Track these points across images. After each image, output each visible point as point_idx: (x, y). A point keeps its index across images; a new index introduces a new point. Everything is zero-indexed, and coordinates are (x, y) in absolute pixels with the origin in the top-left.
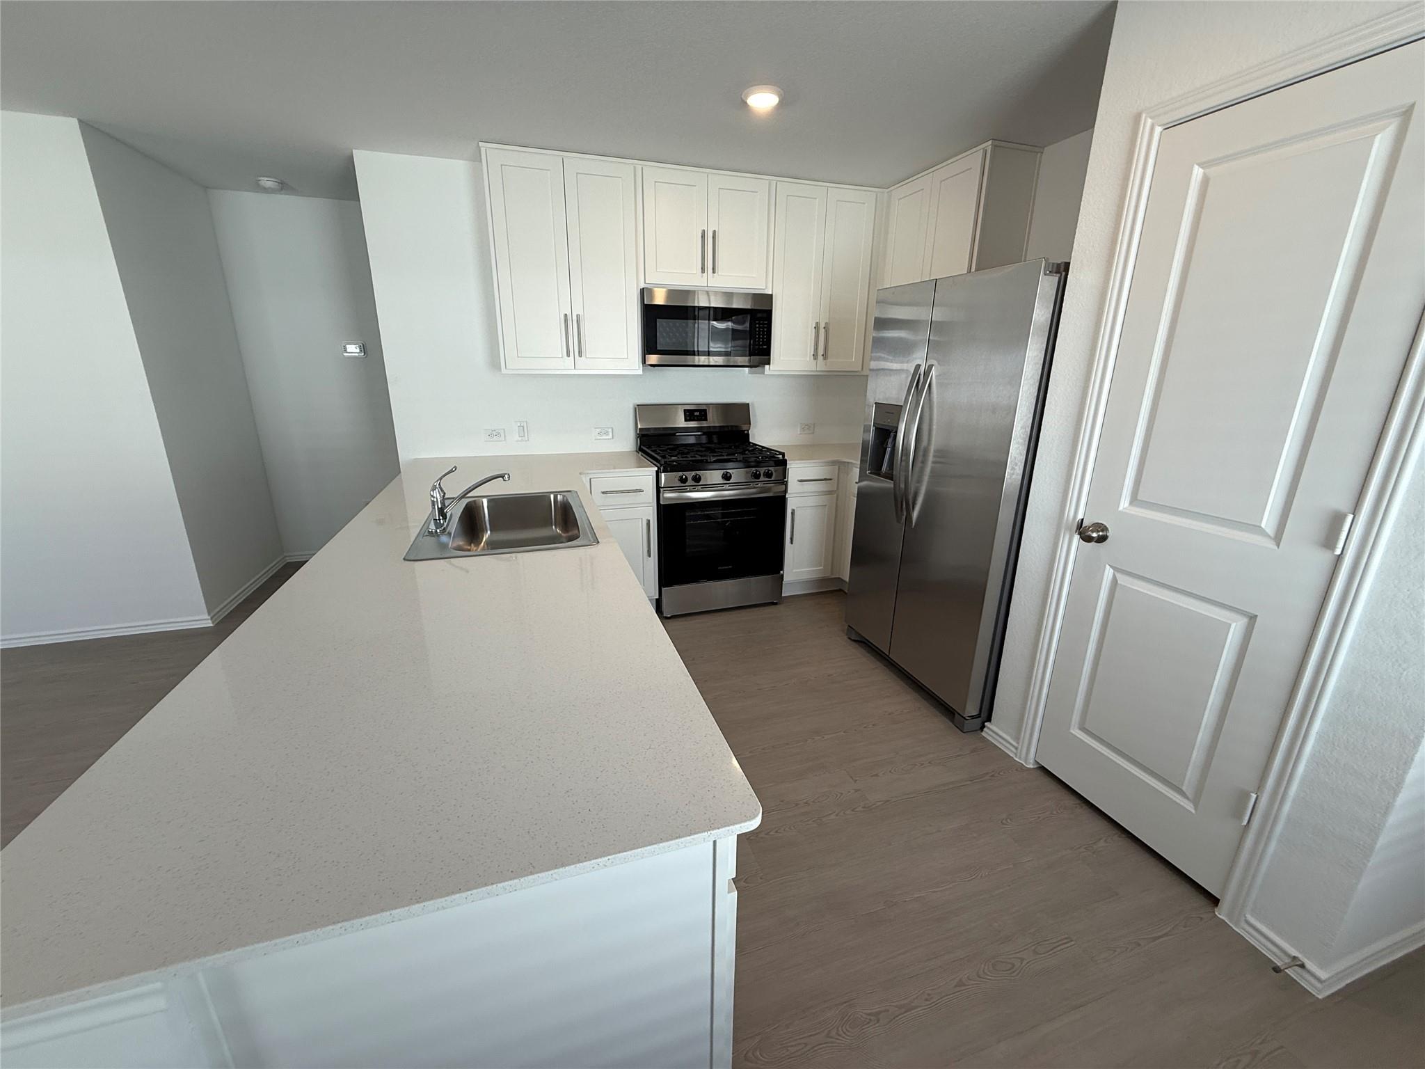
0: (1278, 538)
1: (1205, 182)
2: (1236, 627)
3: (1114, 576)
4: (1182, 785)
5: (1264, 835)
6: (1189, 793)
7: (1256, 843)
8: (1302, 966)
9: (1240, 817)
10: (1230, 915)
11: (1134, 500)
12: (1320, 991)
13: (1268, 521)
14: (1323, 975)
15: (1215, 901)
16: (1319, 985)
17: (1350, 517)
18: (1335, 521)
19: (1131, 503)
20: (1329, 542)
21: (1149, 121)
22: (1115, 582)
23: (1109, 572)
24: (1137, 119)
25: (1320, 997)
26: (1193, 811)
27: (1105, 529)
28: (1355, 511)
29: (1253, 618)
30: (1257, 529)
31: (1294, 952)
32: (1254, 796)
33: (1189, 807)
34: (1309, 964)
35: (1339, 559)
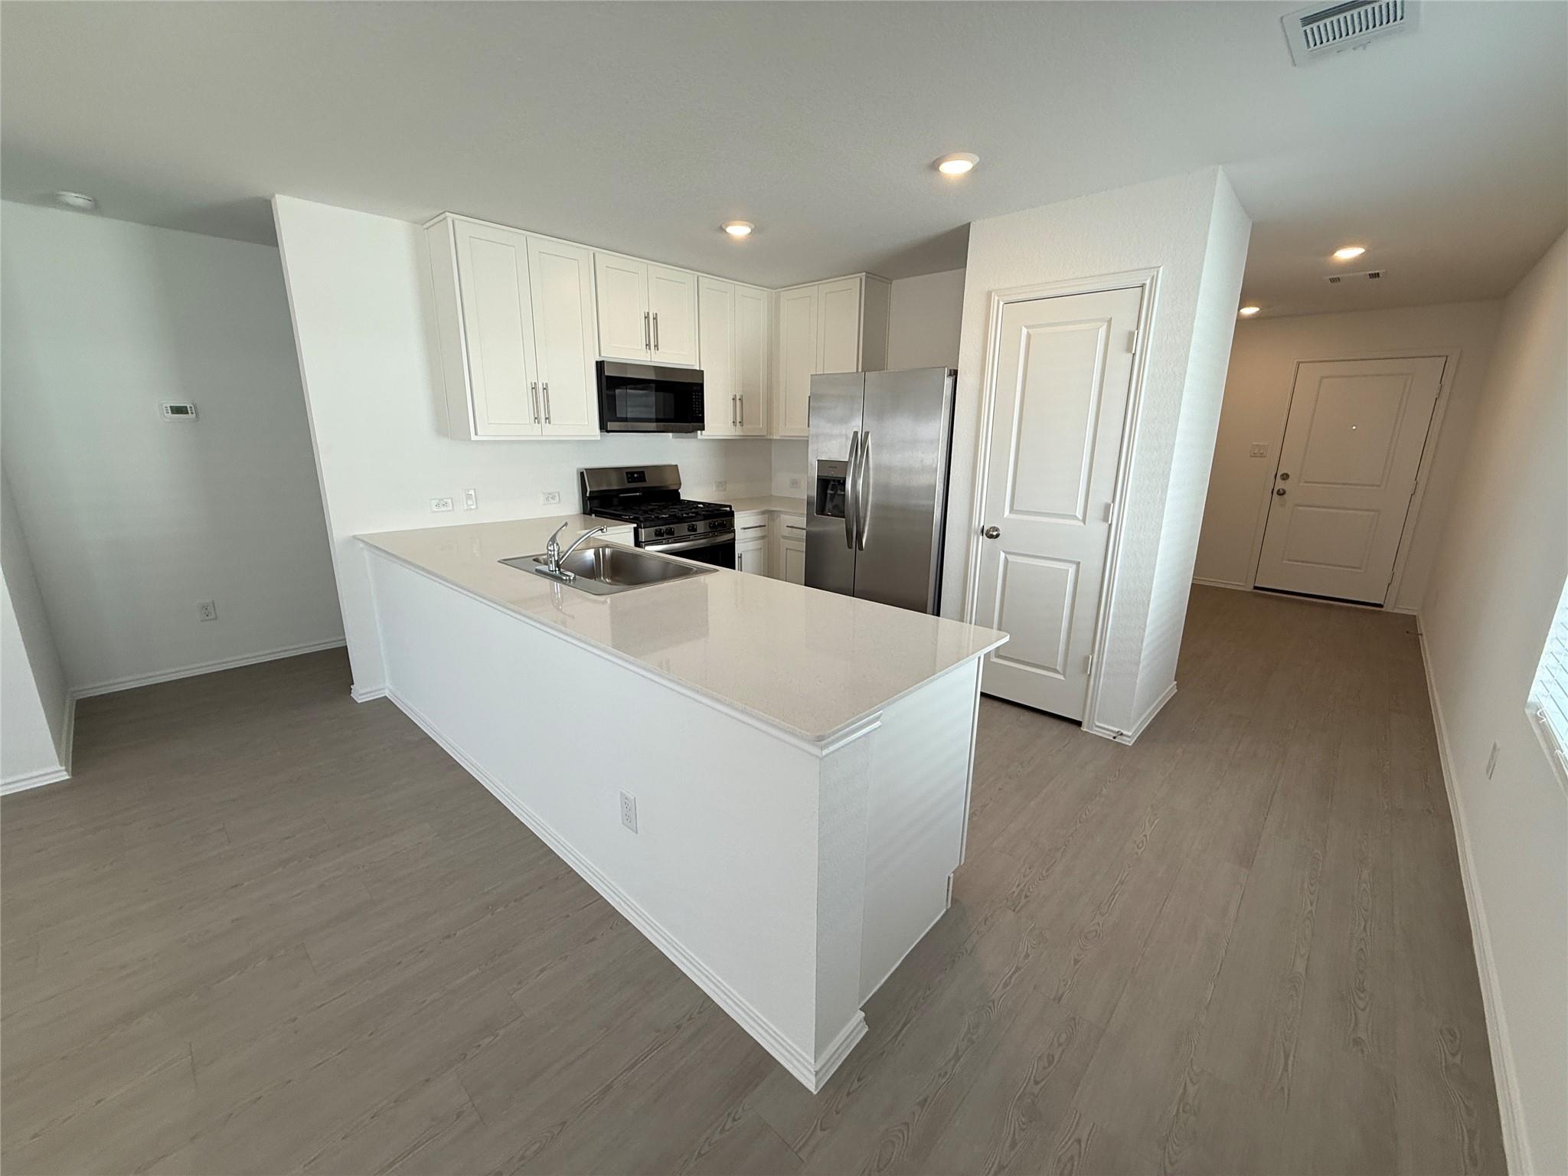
0: (1084, 521)
1: (1029, 336)
2: (1072, 569)
3: (1006, 557)
4: (1056, 665)
5: (1097, 677)
6: (1061, 671)
7: (1095, 681)
8: (1122, 734)
9: (1086, 672)
10: (1088, 728)
11: (1012, 510)
12: (1129, 742)
13: (1079, 514)
14: (1130, 734)
15: (1079, 724)
16: (1128, 739)
17: (1112, 505)
18: (1107, 507)
19: (1010, 512)
20: (1105, 519)
21: (996, 298)
22: (1006, 559)
23: (1002, 555)
24: (989, 294)
25: (1130, 745)
26: (1063, 679)
27: (996, 529)
28: (1114, 501)
29: (1078, 564)
30: (1075, 517)
31: (1117, 730)
32: (1091, 657)
33: (1061, 677)
34: (1125, 732)
35: (1110, 525)
